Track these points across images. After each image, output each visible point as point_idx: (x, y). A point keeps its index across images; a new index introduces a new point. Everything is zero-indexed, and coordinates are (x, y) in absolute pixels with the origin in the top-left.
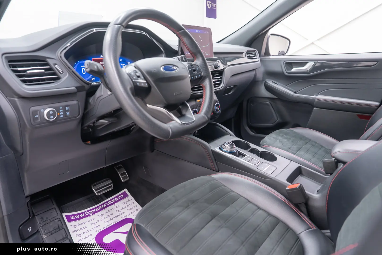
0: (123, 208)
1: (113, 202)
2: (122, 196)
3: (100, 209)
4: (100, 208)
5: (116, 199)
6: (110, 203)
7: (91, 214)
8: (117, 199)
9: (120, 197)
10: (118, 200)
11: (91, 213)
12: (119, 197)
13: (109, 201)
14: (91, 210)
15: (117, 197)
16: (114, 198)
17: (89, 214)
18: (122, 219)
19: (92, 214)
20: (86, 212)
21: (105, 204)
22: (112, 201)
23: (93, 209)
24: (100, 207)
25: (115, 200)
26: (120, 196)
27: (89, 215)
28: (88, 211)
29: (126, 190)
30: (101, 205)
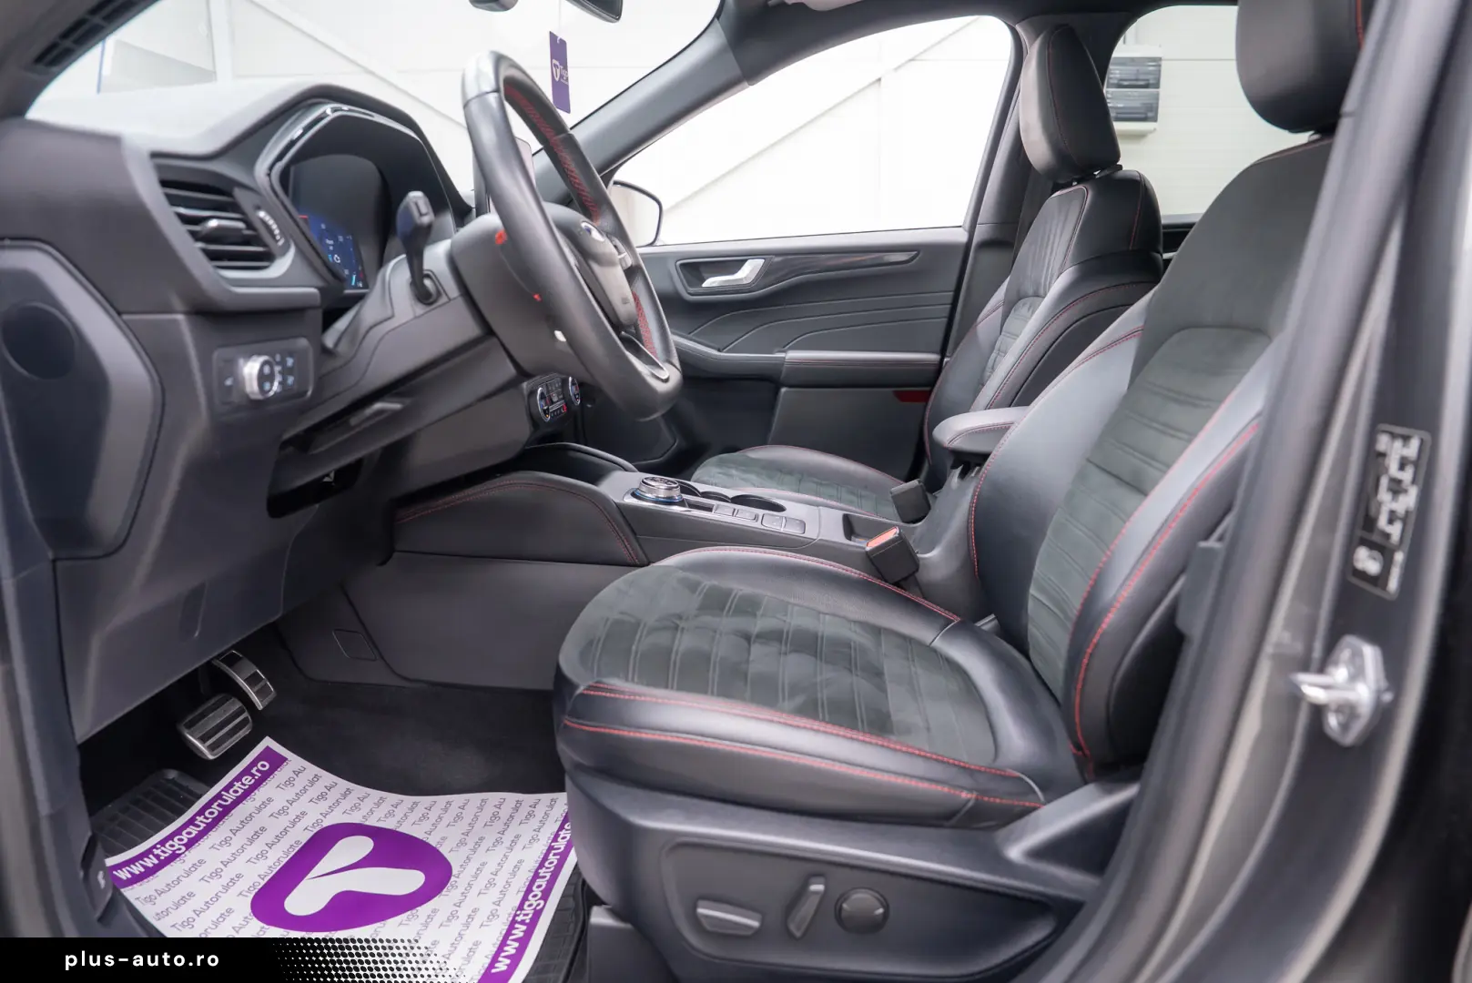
0: (291, 802)
1: (241, 791)
2: (263, 766)
3: (203, 825)
4: (201, 822)
5: (248, 780)
6: (230, 797)
7: (180, 849)
8: (250, 778)
9: (258, 771)
10: (253, 781)
11: (177, 847)
12: (254, 771)
13: (223, 793)
14: (171, 837)
15: (247, 771)
16: (238, 778)
17: (174, 851)
18: (311, 834)
19: (184, 848)
20: (154, 847)
21: (215, 805)
22: (235, 788)
23: (178, 832)
24: (200, 818)
25: (246, 782)
26: (255, 768)
27: (174, 857)
28: (163, 843)
29: (268, 742)
30: (201, 812)
